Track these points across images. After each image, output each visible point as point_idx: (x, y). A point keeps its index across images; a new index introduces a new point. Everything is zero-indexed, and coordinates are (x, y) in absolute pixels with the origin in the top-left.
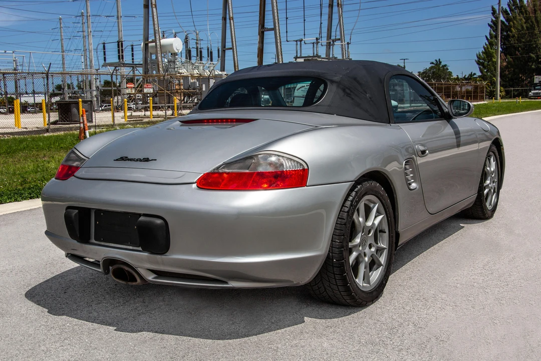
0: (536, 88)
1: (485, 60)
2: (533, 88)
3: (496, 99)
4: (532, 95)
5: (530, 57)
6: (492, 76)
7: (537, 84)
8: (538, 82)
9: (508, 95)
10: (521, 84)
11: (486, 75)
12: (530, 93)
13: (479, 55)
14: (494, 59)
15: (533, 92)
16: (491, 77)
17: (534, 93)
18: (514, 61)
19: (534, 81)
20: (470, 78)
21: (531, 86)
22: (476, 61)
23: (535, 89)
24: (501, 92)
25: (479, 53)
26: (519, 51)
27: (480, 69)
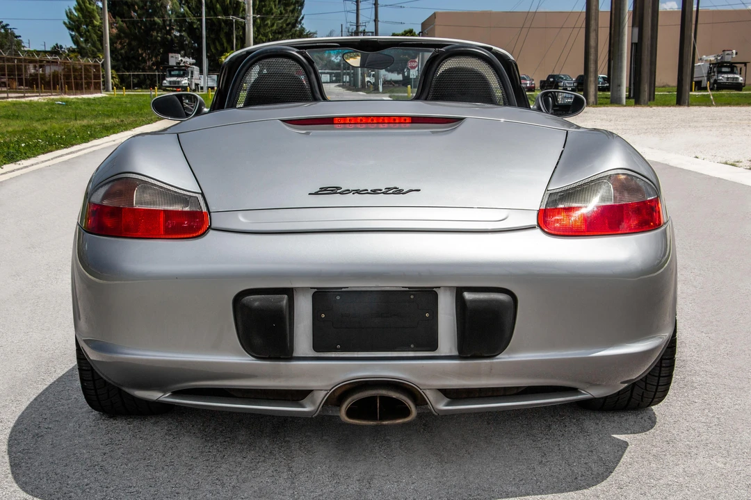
0: (173, 73)
1: (81, 23)
2: (168, 74)
3: (107, 90)
4: (168, 84)
5: (155, 23)
6: (95, 50)
7: (173, 67)
8: (175, 64)
9: (124, 83)
10: (141, 66)
11: (84, 48)
12: (165, 82)
13: (71, 13)
14: (95, 22)
15: (168, 79)
16: (93, 51)
17: (170, 82)
18: (128, 27)
19: (168, 62)
20: (56, 51)
21: (164, 70)
22: (65, 23)
23: (172, 76)
24: (113, 78)
25: (70, 9)
26: (135, 11)
27: (72, 37)
